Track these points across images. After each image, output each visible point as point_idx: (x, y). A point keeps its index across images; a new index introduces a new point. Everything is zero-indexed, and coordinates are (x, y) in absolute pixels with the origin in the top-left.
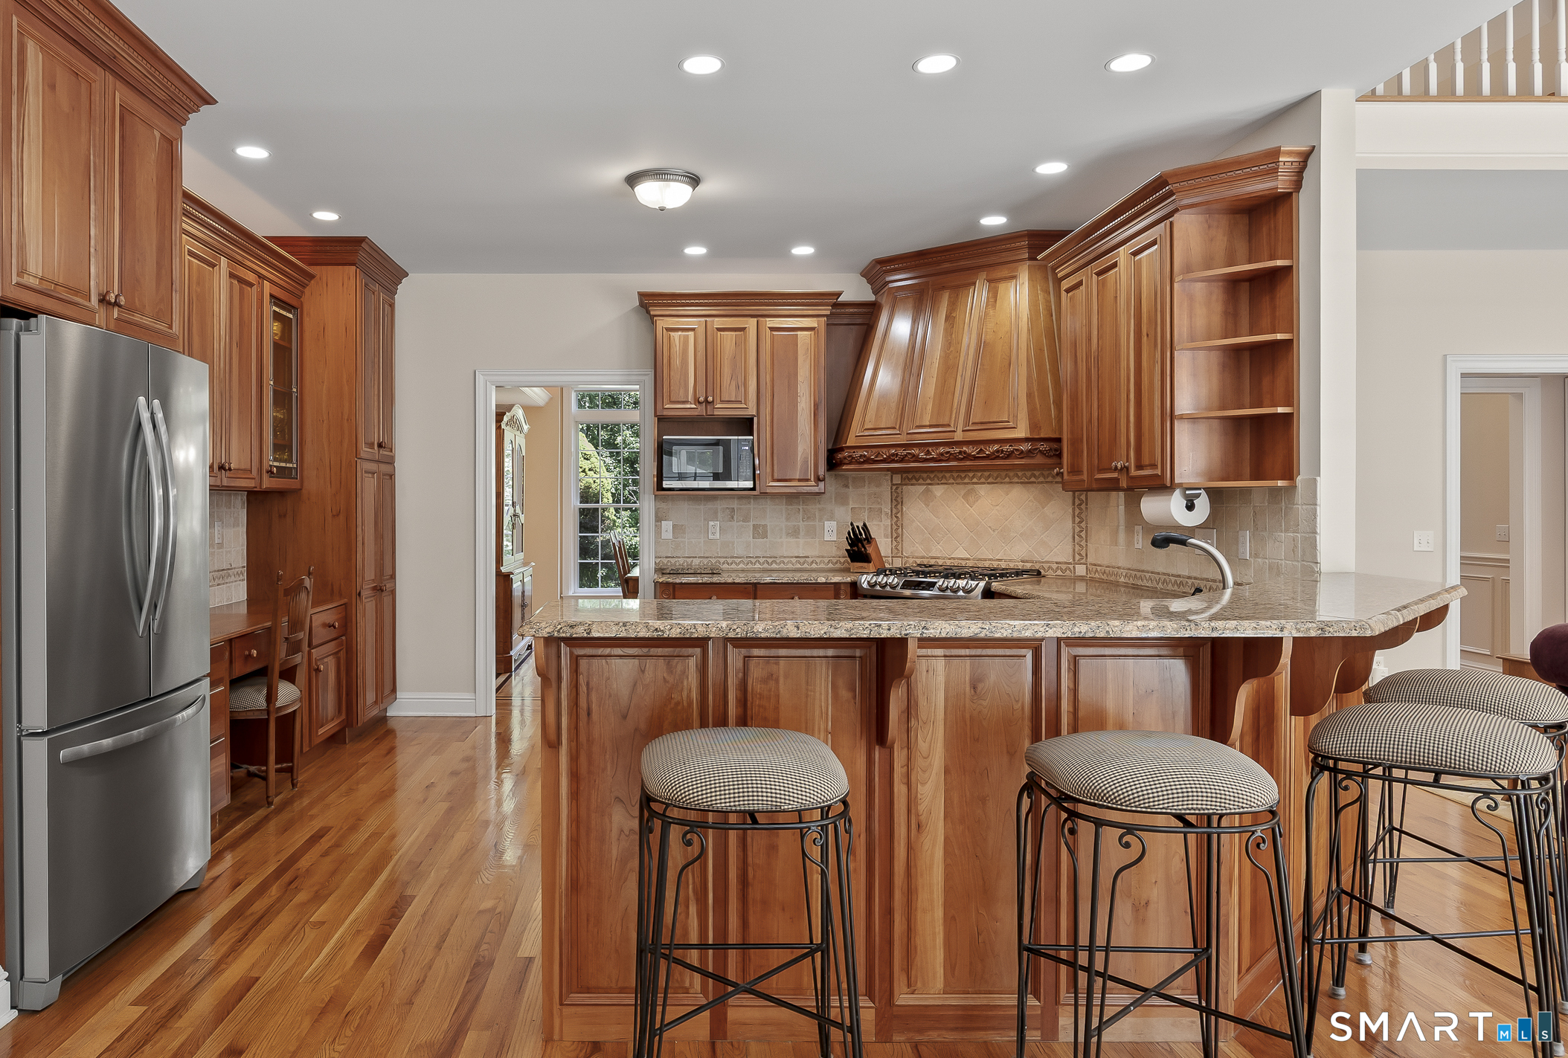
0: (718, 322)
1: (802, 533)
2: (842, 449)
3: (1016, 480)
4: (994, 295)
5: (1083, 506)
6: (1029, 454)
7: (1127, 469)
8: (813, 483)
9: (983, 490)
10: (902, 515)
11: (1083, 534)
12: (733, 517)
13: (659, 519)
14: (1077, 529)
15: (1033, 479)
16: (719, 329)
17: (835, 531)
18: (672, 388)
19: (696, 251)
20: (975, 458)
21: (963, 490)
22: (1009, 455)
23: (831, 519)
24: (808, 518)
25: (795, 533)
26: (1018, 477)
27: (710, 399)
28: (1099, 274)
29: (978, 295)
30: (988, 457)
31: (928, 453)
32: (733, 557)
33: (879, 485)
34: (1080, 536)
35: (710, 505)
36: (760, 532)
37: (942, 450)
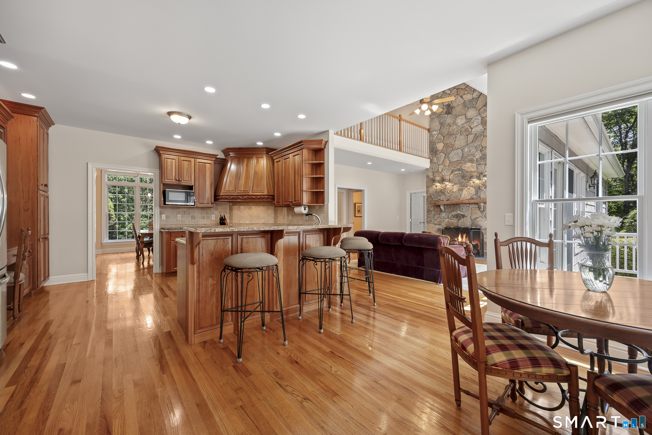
0: (183, 158)
1: (205, 218)
2: (219, 196)
3: (261, 205)
4: (258, 161)
5: (276, 211)
6: (267, 198)
7: (292, 202)
8: (210, 204)
9: (253, 207)
10: (232, 213)
11: (276, 217)
12: (185, 214)
13: (161, 214)
14: (275, 216)
15: (265, 205)
16: (183, 160)
17: (215, 217)
18: (168, 175)
19: (177, 137)
20: (255, 199)
21: (248, 207)
22: (263, 198)
23: (214, 214)
24: (207, 214)
25: (203, 218)
26: (262, 204)
27: (180, 179)
28: (285, 159)
29: (254, 161)
30: (258, 199)
31: (243, 197)
32: (185, 225)
33: (226, 206)
34: (276, 218)
35: (178, 210)
36: (193, 218)
37: (246, 197)
